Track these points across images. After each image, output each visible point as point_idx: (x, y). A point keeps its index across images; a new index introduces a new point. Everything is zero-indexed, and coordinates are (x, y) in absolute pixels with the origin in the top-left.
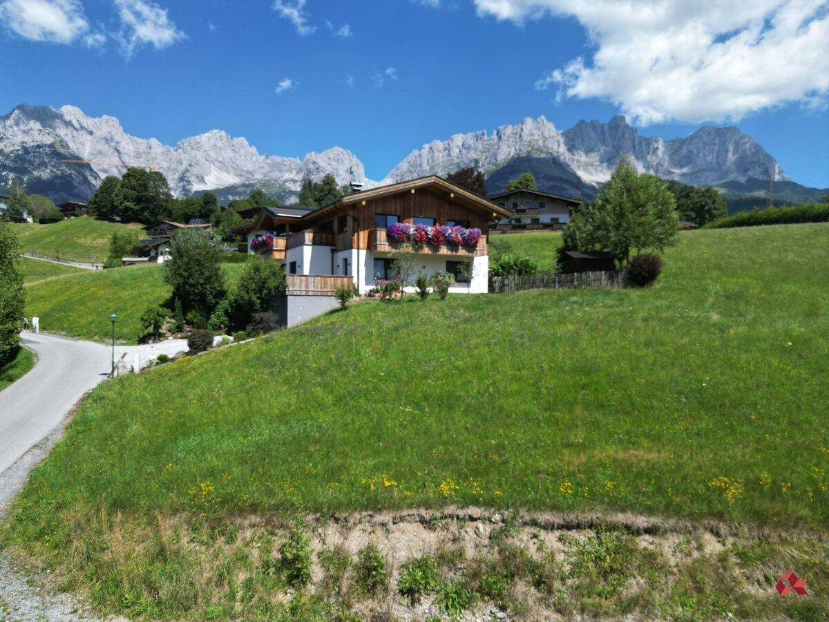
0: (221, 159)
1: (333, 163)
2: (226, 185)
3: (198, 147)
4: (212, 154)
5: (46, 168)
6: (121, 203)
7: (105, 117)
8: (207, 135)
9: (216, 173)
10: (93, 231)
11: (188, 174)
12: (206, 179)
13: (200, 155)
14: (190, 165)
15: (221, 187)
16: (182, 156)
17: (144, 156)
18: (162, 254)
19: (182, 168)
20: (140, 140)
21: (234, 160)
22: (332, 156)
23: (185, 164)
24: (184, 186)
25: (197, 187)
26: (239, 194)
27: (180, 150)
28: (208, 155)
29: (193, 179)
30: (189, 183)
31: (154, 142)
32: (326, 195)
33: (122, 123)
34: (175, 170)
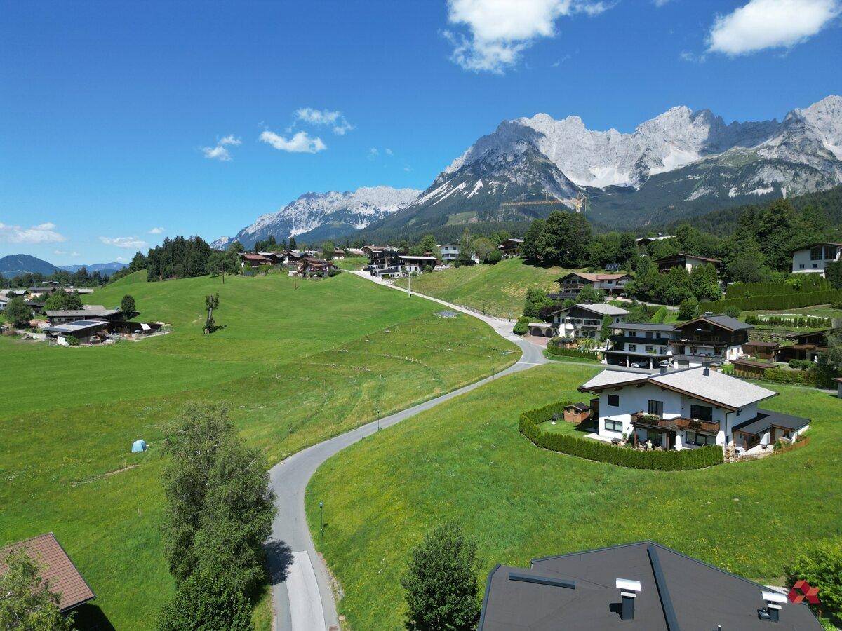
0: (681, 137)
1: (825, 116)
2: (686, 164)
3: (657, 128)
4: (671, 134)
5: (521, 174)
7: (570, 117)
8: (666, 114)
9: (676, 154)
11: (646, 159)
12: (664, 161)
13: (658, 137)
14: (648, 149)
15: (680, 167)
16: (640, 141)
17: (603, 148)
19: (639, 154)
20: (599, 133)
21: (696, 136)
22: (823, 109)
23: (643, 149)
24: (641, 172)
25: (654, 171)
26: (700, 172)
27: (638, 136)
28: (668, 136)
29: (650, 163)
30: (646, 167)
31: (613, 132)
33: (583, 121)
34: (632, 157)
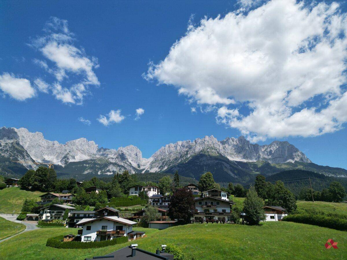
0: (83, 149)
1: (129, 151)
2: (84, 160)
3: (74, 144)
4: (80, 147)
5: (8, 152)
6: (33, 183)
7: (37, 132)
8: (78, 140)
9: (80, 155)
10: (18, 195)
11: (68, 155)
12: (76, 157)
13: (74, 148)
14: (70, 152)
15: (81, 161)
16: (67, 148)
17: (50, 148)
18: (45, 213)
19: (66, 153)
20: (50, 142)
21: (88, 150)
22: (129, 148)
23: (68, 151)
24: (65, 160)
25: (71, 160)
26: (89, 164)
27: (66, 146)
28: (78, 148)
29: (70, 157)
30: (68, 159)
31: (56, 142)
32: (124, 180)
33: (44, 135)
34: (63, 154)
